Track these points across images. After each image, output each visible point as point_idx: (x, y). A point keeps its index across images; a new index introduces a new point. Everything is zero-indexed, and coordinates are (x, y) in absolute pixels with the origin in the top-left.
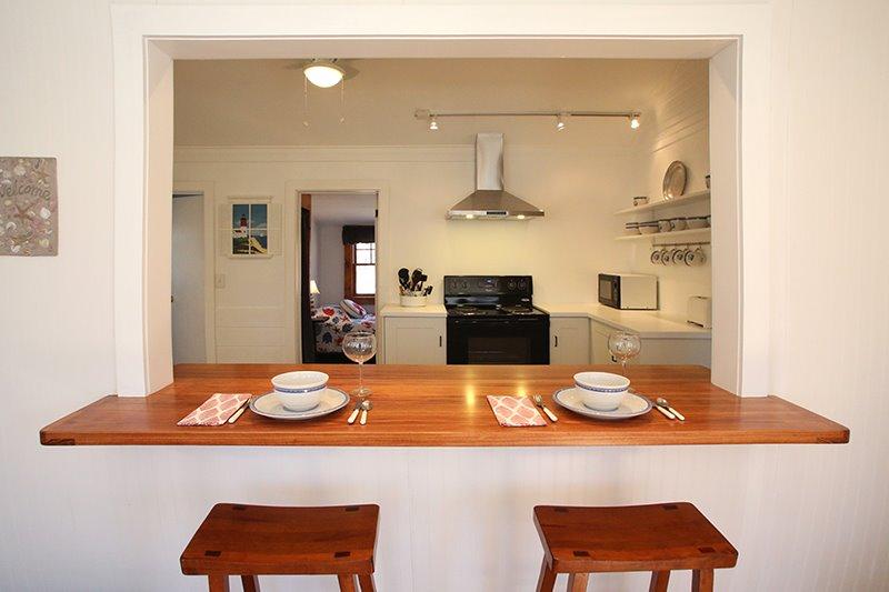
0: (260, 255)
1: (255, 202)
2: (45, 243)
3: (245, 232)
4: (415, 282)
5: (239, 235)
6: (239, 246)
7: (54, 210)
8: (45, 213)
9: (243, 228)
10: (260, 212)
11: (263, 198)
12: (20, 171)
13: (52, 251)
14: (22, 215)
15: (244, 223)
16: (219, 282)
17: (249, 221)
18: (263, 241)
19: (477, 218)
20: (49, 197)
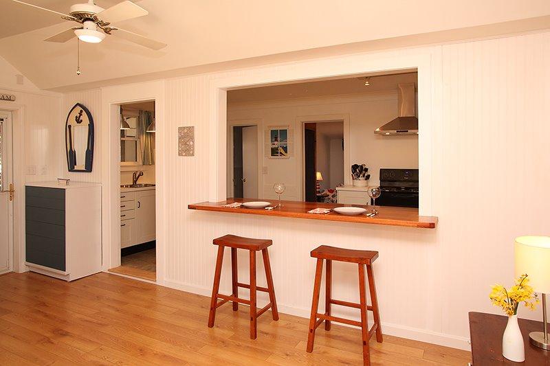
0: (283, 157)
1: (281, 129)
2: (191, 152)
3: (277, 144)
4: (361, 172)
5: (274, 146)
6: (274, 152)
7: (193, 142)
8: (191, 143)
9: (276, 143)
10: (284, 133)
11: (285, 126)
12: (186, 131)
13: (193, 155)
14: (186, 144)
15: (276, 140)
16: (265, 170)
17: (279, 139)
18: (285, 149)
19: (391, 135)
20: (192, 138)
